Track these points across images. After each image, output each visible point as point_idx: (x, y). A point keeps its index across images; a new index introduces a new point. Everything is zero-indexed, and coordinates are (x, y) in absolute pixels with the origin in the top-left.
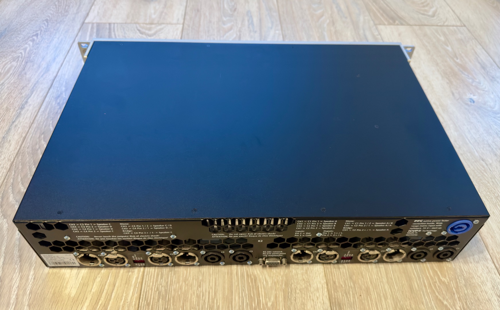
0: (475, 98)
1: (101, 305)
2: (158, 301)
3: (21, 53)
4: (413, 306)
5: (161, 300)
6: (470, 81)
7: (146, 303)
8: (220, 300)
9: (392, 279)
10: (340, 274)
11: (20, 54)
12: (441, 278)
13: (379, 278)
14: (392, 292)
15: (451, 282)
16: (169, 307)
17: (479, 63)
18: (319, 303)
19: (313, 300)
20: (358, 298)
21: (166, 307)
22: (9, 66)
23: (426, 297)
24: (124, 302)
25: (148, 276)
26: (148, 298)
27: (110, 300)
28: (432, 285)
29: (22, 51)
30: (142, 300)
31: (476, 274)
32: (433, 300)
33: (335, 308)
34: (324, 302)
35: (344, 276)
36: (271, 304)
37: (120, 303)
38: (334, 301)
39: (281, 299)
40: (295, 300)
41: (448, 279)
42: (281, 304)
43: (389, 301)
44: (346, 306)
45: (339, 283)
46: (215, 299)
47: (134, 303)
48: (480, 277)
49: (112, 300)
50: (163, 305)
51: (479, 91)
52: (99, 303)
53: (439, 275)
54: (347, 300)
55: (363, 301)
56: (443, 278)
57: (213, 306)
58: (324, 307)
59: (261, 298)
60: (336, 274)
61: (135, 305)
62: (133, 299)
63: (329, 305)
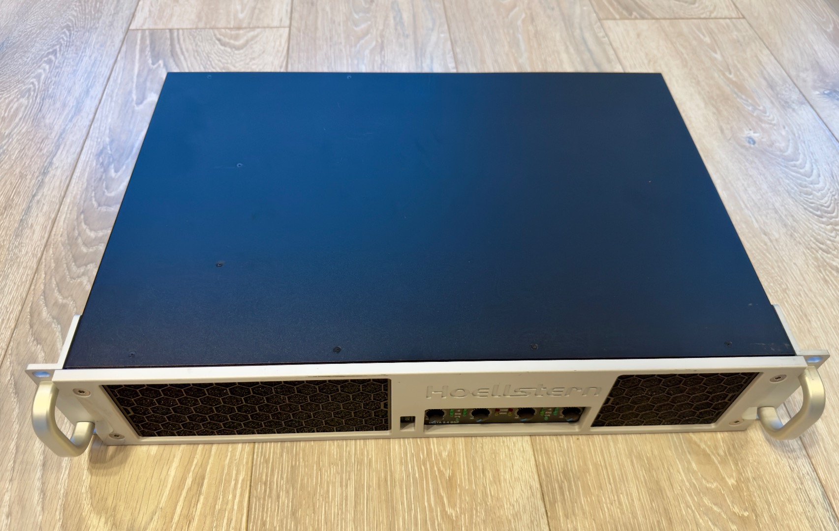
0: (756, 136)
1: (196, 465)
2: (282, 456)
3: (33, 83)
4: (656, 452)
5: (285, 454)
6: (750, 108)
7: (264, 459)
8: (372, 451)
11: (31, 86)
16: (297, 463)
17: (765, 79)
18: (517, 451)
19: (508, 448)
20: (574, 443)
21: (294, 463)
22: (15, 106)
24: (230, 459)
26: (265, 453)
27: (209, 457)
30: (257, 455)
32: (685, 443)
33: (540, 457)
34: (525, 450)
36: (447, 454)
37: (225, 461)
38: (538, 448)
39: (461, 447)
40: (482, 448)
42: (462, 454)
43: (621, 446)
44: (557, 454)
47: (245, 461)
49: (212, 458)
50: (288, 462)
51: (763, 125)
54: (559, 445)
55: (582, 447)
57: (363, 460)
58: (525, 457)
59: (432, 447)
61: (247, 463)
62: (244, 455)
63: (532, 453)
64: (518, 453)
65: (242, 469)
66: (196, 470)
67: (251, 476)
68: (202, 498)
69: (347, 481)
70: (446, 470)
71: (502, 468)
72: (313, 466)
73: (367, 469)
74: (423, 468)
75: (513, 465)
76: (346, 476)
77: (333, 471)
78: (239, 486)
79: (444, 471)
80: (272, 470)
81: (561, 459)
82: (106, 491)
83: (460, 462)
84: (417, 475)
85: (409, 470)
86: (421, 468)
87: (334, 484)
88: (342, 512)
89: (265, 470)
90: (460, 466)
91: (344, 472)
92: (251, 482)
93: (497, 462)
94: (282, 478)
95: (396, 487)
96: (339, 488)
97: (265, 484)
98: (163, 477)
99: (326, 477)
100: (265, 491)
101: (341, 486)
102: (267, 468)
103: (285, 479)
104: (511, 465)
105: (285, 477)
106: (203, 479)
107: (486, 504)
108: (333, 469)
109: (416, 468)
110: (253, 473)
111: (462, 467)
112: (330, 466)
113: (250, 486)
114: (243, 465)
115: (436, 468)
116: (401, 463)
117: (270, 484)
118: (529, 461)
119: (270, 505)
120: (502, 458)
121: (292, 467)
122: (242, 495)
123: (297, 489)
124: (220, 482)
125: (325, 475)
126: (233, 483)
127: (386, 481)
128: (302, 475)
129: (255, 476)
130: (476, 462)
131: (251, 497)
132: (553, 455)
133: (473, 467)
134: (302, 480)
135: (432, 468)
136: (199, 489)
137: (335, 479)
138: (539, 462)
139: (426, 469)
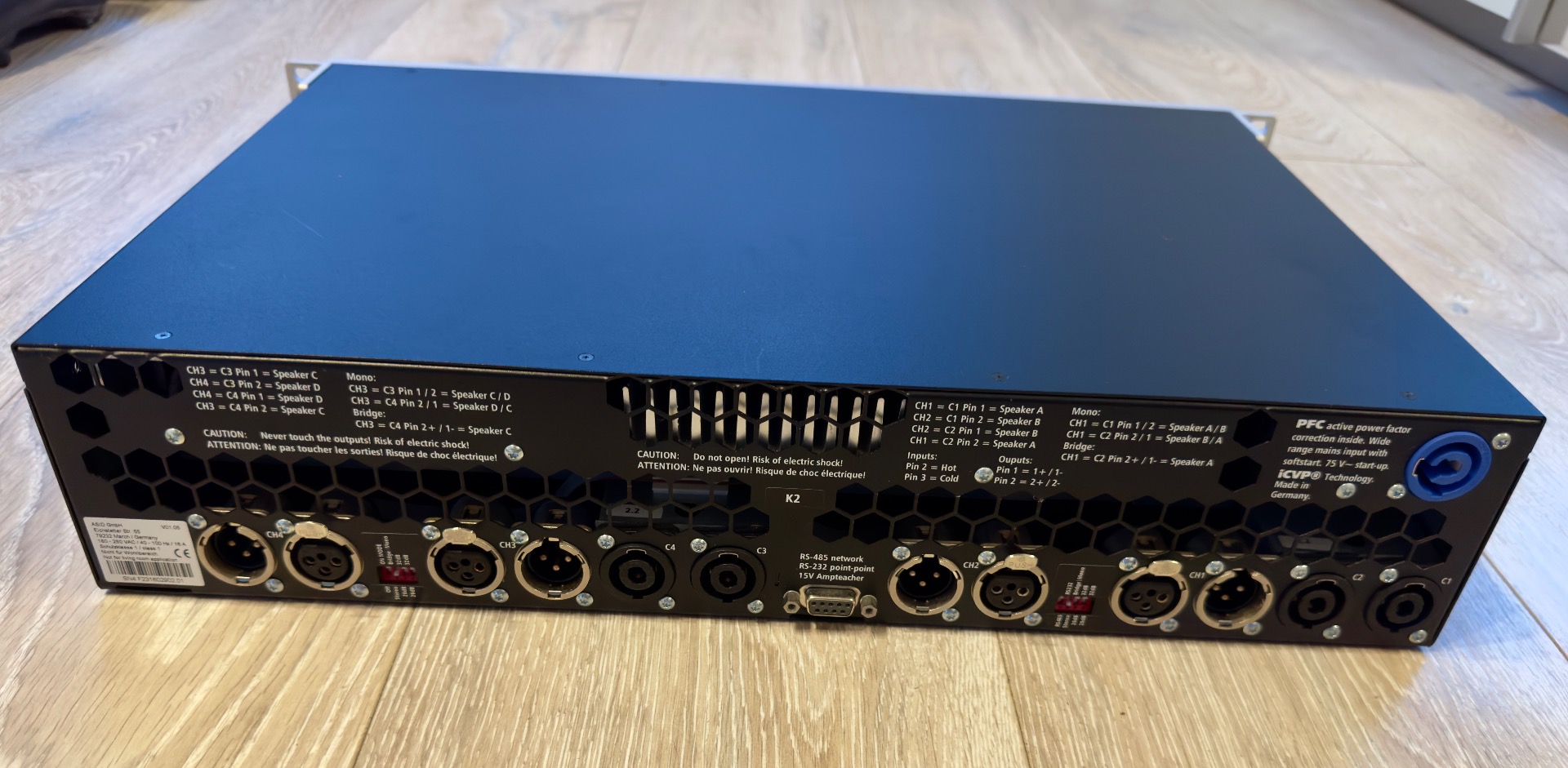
0: (1468, 303)
1: (255, 688)
2: (448, 688)
3: (122, 157)
4: (1306, 751)
5: (456, 686)
6: (1452, 269)
7: (406, 691)
9: (1228, 680)
10: (1051, 658)
11: (118, 160)
12: (1396, 688)
13: (1187, 676)
14: (1230, 711)
15: (1432, 701)
16: (481, 704)
17: (1474, 236)
18: (980, 722)
19: (962, 716)
20: (1113, 719)
21: (472, 703)
22: (80, 178)
23: (1349, 731)
24: (332, 684)
25: (421, 628)
26: (413, 681)
27: (287, 678)
28: (1367, 704)
29: (127, 156)
30: (395, 683)
31: (1513, 687)
32: (1372, 741)
33: (1035, 739)
34: (999, 722)
35: (1065, 663)
36: (820, 714)
37: (319, 686)
38: (1031, 720)
39: (853, 706)
40: (902, 711)
41: (1420, 692)
42: (854, 718)
43: (1223, 734)
44: (1075, 736)
45: (1049, 678)
46: (636, 693)
47: (364, 690)
48: (1528, 695)
49: (292, 680)
50: (460, 699)
51: (1481, 291)
52: (249, 682)
53: (1389, 682)
54: (1078, 721)
55: (1133, 728)
56: (1404, 690)
57: (629, 710)
58: (999, 734)
59: (788, 700)
60: (1037, 659)
61: (368, 694)
62: (365, 680)
63: (1017, 729)
64: (983, 727)
65: (353, 703)
66: (253, 696)
67: (372, 718)
68: (249, 748)
69: (588, 744)
70: (815, 742)
71: (945, 748)
72: (515, 713)
73: (636, 726)
74: (764, 734)
75: (970, 745)
76: (586, 733)
77: (559, 722)
78: (340, 731)
79: (811, 742)
80: (422, 712)
81: (1084, 745)
82: (42, 717)
83: (849, 731)
84: (749, 745)
85: (731, 735)
86: (759, 734)
87: (556, 746)
89: (406, 710)
90: (849, 738)
91: (584, 726)
92: (368, 729)
93: (935, 738)
94: (441, 725)
95: (697, 764)
96: (568, 755)
97: (400, 733)
98: (174, 703)
99: (540, 732)
100: (397, 745)
101: (571, 750)
102: (411, 706)
103: (446, 729)
104: (967, 745)
105: (447, 725)
106: (263, 711)
108: (560, 719)
109: (748, 733)
110: (377, 713)
111: (853, 740)
112: (552, 713)
113: (365, 734)
114: (359, 698)
115: (792, 737)
116: (715, 721)
117: (411, 734)
118: (1009, 742)
120: (945, 731)
121: (468, 708)
122: (343, 747)
123: (471, 747)
124: (301, 720)
125: (539, 727)
126: (327, 725)
127: (676, 749)
128: (487, 721)
129: (381, 718)
130: (885, 732)
131: (362, 752)
132: (1064, 737)
133: (879, 742)
134: (484, 733)
135: (784, 735)
136: (249, 729)
137: (562, 735)
138: (1032, 745)
139: (770, 737)
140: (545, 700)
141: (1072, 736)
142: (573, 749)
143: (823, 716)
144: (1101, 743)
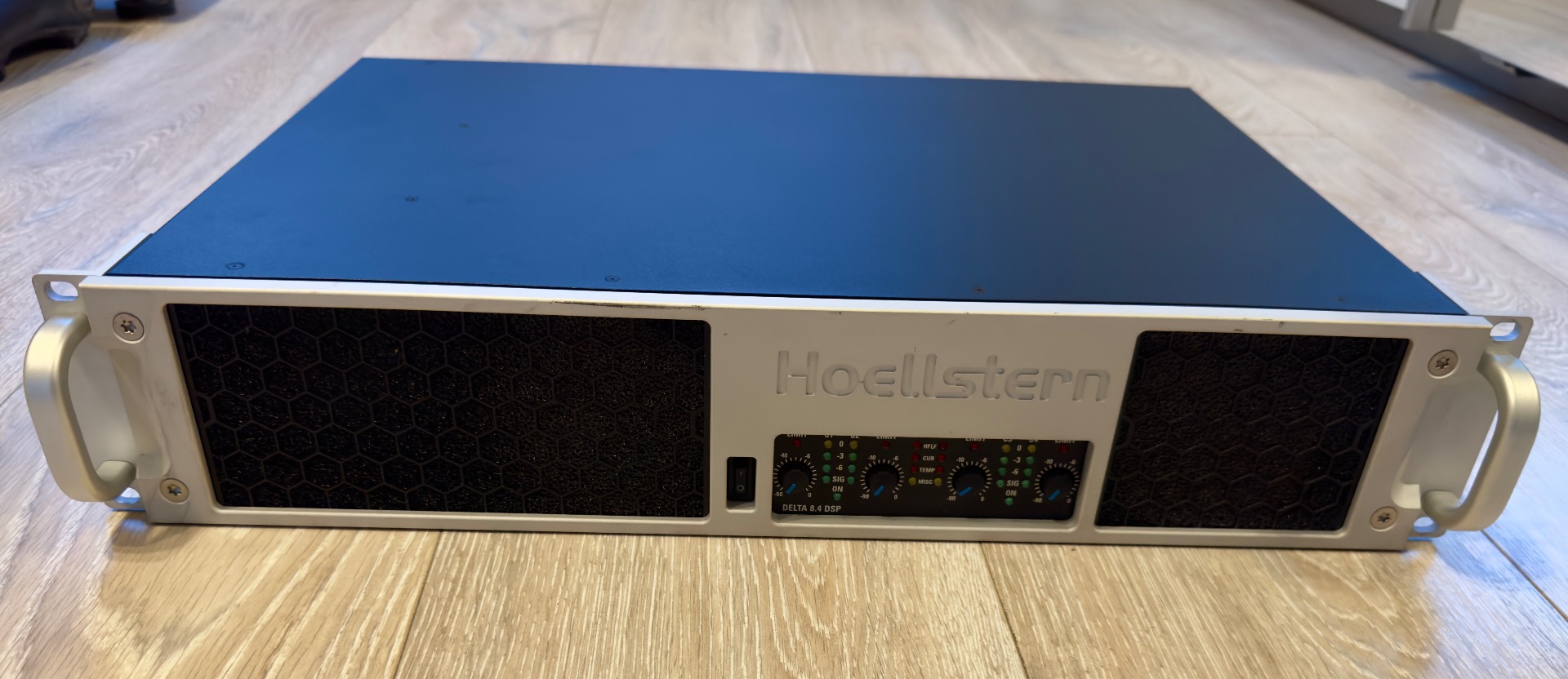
1: (320, 554)
2: (492, 551)
5: (499, 547)
7: (456, 552)
16: (522, 559)
18: (953, 560)
21: (515, 559)
29: (132, 152)
33: (999, 570)
34: (969, 559)
36: (816, 558)
38: (996, 557)
39: (844, 552)
42: (845, 560)
44: (1034, 567)
47: (418, 552)
50: (504, 557)
52: (315, 549)
55: (1083, 561)
57: (651, 560)
58: (969, 568)
61: (423, 555)
63: (984, 563)
64: (955, 563)
65: (410, 562)
66: (320, 559)
67: (428, 572)
68: (322, 596)
69: (619, 585)
70: (813, 577)
71: (924, 579)
72: (553, 565)
73: (658, 571)
74: (769, 574)
75: (945, 576)
76: (616, 577)
77: (592, 570)
78: (402, 581)
79: (810, 578)
80: (472, 566)
81: (1041, 573)
82: (135, 580)
83: (842, 569)
84: (756, 581)
85: (741, 575)
86: (765, 574)
87: (591, 587)
88: (604, 620)
89: (457, 565)
90: (843, 574)
91: (614, 572)
92: (426, 579)
93: (915, 572)
94: (489, 574)
95: (714, 595)
96: (602, 593)
97: (455, 581)
98: (250, 567)
99: (576, 578)
100: (453, 590)
101: (605, 589)
102: (462, 562)
103: (495, 577)
104: (942, 576)
105: (495, 574)
106: (331, 570)
107: (892, 621)
108: (592, 568)
109: (755, 574)
110: (433, 567)
111: (846, 576)
112: (585, 564)
113: (424, 583)
114: (415, 558)
115: (793, 575)
116: (726, 566)
117: (465, 582)
118: (978, 572)
119: (459, 608)
120: (923, 567)
121: (511, 562)
122: (406, 593)
123: (518, 589)
124: (365, 575)
125: (574, 575)
126: (390, 578)
127: (695, 585)
128: (528, 574)
129: (436, 571)
130: (872, 570)
131: (423, 596)
132: (1025, 568)
133: (867, 575)
134: (528, 579)
135: (786, 574)
136: (320, 583)
137: (595, 580)
138: (997, 575)
139: (774, 576)
140: (578, 555)
141: (1031, 567)
142: (606, 588)
143: (819, 560)
144: (1056, 570)
